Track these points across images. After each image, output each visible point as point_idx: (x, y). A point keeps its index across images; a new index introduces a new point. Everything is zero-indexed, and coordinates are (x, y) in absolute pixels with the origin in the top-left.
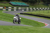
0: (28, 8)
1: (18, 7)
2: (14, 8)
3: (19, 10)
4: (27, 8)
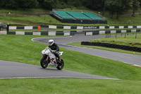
0: (103, 27)
3: (79, 33)
4: (101, 27)
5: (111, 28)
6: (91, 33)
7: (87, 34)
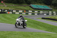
0: (51, 12)
1: (39, 10)
2: (35, 12)
5: (54, 12)
6: (46, 14)
7: (44, 14)
